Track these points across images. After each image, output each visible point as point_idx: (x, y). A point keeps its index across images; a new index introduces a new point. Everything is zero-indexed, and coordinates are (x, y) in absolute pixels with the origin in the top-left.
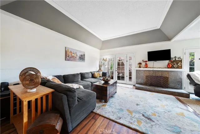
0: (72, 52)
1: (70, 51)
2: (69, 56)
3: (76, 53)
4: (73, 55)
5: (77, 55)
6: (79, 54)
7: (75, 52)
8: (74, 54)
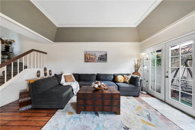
0: (91, 54)
1: (88, 54)
2: (87, 58)
3: (95, 54)
4: (92, 57)
5: (95, 56)
6: (98, 55)
7: (93, 53)
8: (92, 55)
